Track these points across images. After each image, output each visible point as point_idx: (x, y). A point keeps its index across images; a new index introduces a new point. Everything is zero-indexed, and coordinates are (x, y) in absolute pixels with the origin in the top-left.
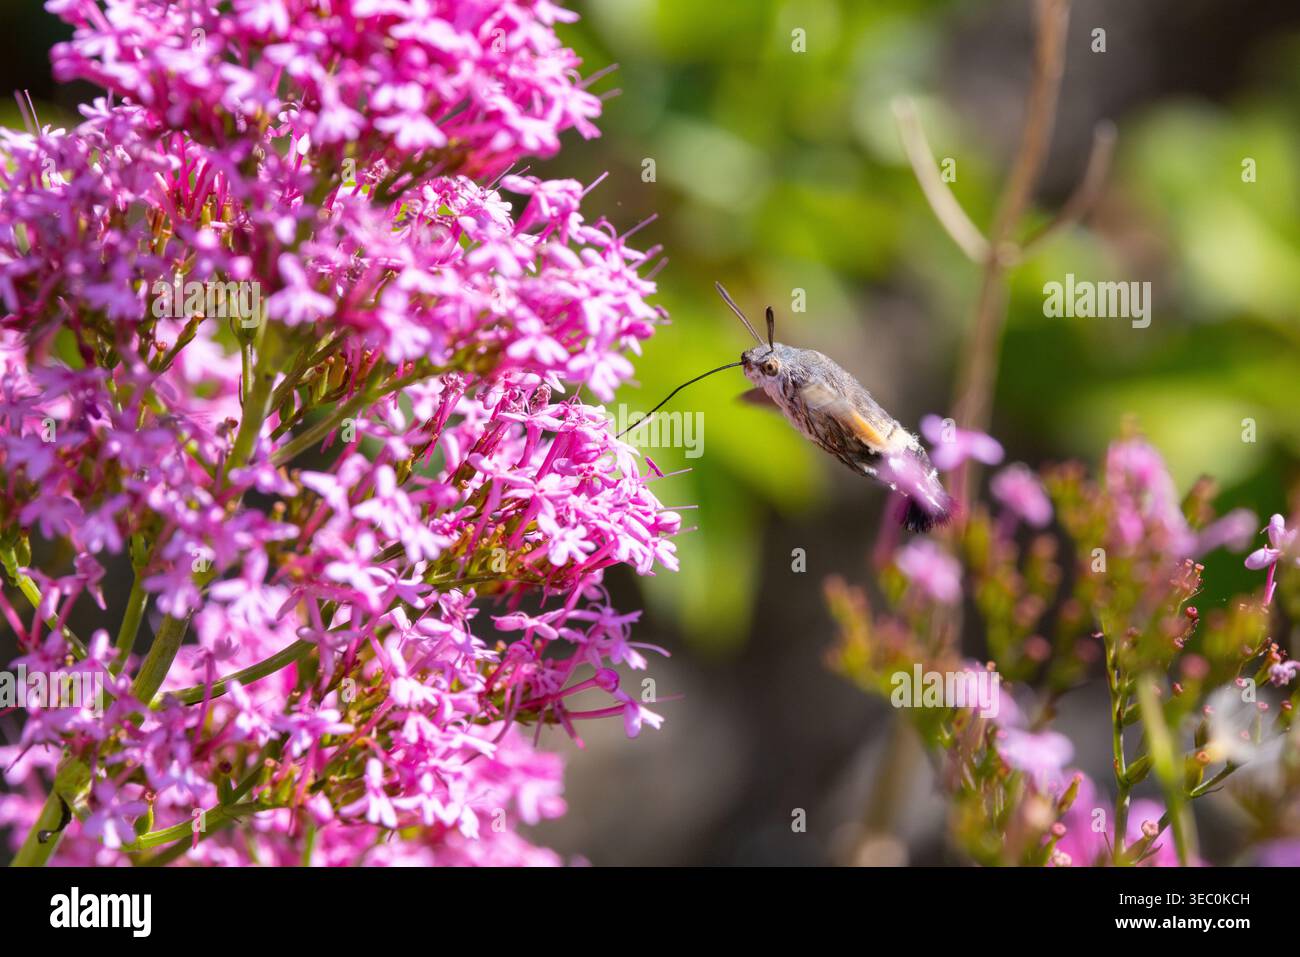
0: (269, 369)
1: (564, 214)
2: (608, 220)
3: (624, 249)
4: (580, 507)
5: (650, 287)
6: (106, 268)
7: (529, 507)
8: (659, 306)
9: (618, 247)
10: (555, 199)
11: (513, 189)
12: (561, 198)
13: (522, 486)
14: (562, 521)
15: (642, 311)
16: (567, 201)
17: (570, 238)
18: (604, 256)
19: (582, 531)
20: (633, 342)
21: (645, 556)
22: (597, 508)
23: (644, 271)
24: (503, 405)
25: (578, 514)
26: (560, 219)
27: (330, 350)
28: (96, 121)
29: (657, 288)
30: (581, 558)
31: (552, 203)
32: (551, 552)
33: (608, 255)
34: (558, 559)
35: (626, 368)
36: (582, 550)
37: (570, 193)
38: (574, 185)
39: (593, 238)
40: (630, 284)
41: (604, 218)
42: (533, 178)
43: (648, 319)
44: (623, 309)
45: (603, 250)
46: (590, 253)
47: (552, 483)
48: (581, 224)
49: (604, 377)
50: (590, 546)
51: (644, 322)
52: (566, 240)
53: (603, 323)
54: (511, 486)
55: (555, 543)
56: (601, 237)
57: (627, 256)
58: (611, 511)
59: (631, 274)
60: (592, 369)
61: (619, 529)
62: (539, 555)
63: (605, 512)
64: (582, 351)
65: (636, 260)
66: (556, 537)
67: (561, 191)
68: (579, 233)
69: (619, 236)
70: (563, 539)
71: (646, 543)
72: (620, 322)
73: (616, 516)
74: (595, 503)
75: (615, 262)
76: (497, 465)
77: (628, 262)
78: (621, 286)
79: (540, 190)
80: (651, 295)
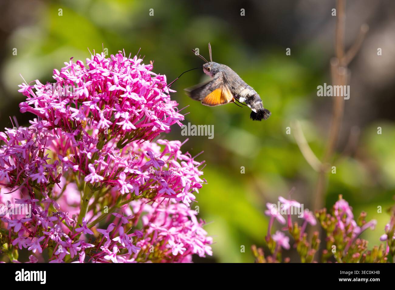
0: (87, 198)
1: (176, 151)
2: (189, 153)
3: (194, 162)
4: (182, 237)
5: (201, 173)
6: (37, 168)
7: (166, 238)
8: (204, 179)
9: (192, 161)
10: (173, 146)
11: (160, 143)
12: (175, 146)
13: (164, 231)
14: (176, 242)
15: (198, 180)
16: (176, 147)
17: (177, 158)
18: (188, 164)
19: (182, 245)
20: (196, 189)
21: (201, 251)
22: (187, 237)
23: (200, 168)
24: (158, 207)
25: (181, 240)
26: (174, 152)
27: (107, 192)
28: (34, 125)
29: (203, 173)
30: (182, 253)
31: (172, 148)
32: (173, 251)
33: (189, 163)
34: (175, 253)
35: (194, 197)
36: (183, 250)
37: (177, 145)
38: (179, 142)
39: (185, 158)
40: (195, 172)
41: (188, 152)
42: (166, 140)
43: (201, 182)
44: (193, 179)
45: (187, 162)
46: (183, 163)
47: (173, 230)
48: (181, 154)
49: (187, 199)
50: (185, 249)
51: (200, 183)
52: (176, 159)
53: (187, 183)
54: (161, 231)
55: (174, 249)
56: (187, 158)
57: (194, 164)
58: (191, 238)
59: (196, 169)
60: (184, 197)
61: (194, 243)
62: (170, 252)
63: (189, 238)
64: (181, 192)
65: (198, 165)
66: (174, 247)
67: (174, 144)
68: (180, 157)
69: (192, 157)
70: (176, 247)
71: (201, 247)
72: (192, 183)
73: (193, 239)
74: (186, 236)
75: (191, 165)
76: (156, 225)
77: (195, 165)
78: (192, 172)
79: (168, 144)
80: (202, 175)
